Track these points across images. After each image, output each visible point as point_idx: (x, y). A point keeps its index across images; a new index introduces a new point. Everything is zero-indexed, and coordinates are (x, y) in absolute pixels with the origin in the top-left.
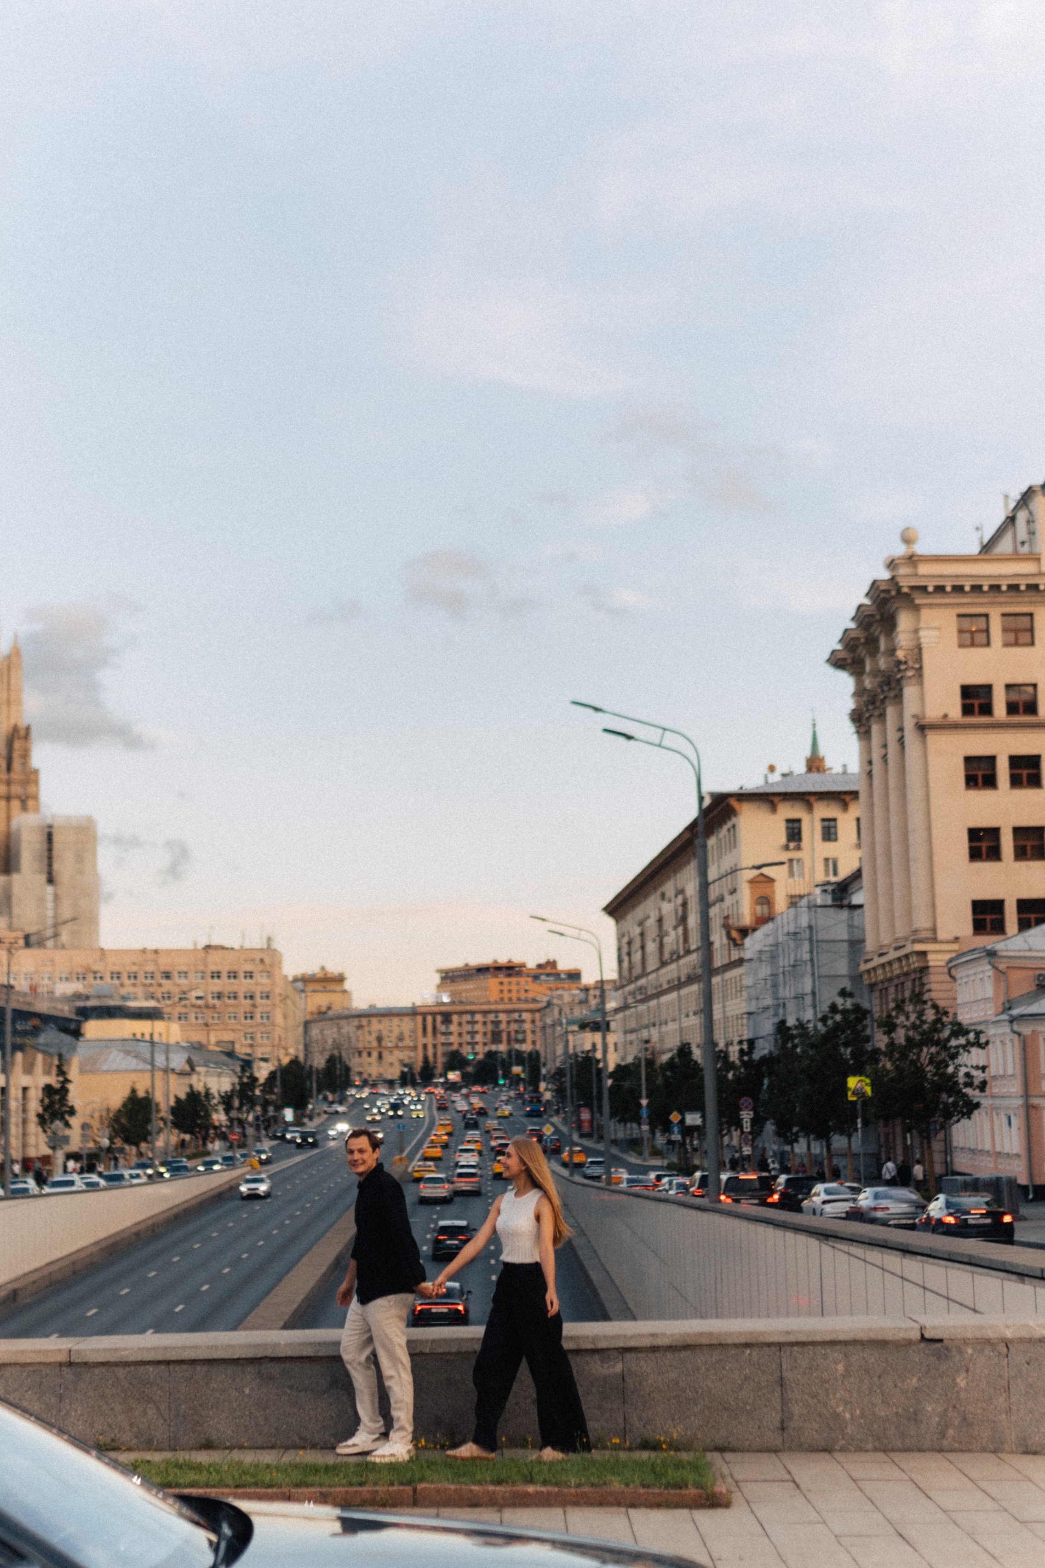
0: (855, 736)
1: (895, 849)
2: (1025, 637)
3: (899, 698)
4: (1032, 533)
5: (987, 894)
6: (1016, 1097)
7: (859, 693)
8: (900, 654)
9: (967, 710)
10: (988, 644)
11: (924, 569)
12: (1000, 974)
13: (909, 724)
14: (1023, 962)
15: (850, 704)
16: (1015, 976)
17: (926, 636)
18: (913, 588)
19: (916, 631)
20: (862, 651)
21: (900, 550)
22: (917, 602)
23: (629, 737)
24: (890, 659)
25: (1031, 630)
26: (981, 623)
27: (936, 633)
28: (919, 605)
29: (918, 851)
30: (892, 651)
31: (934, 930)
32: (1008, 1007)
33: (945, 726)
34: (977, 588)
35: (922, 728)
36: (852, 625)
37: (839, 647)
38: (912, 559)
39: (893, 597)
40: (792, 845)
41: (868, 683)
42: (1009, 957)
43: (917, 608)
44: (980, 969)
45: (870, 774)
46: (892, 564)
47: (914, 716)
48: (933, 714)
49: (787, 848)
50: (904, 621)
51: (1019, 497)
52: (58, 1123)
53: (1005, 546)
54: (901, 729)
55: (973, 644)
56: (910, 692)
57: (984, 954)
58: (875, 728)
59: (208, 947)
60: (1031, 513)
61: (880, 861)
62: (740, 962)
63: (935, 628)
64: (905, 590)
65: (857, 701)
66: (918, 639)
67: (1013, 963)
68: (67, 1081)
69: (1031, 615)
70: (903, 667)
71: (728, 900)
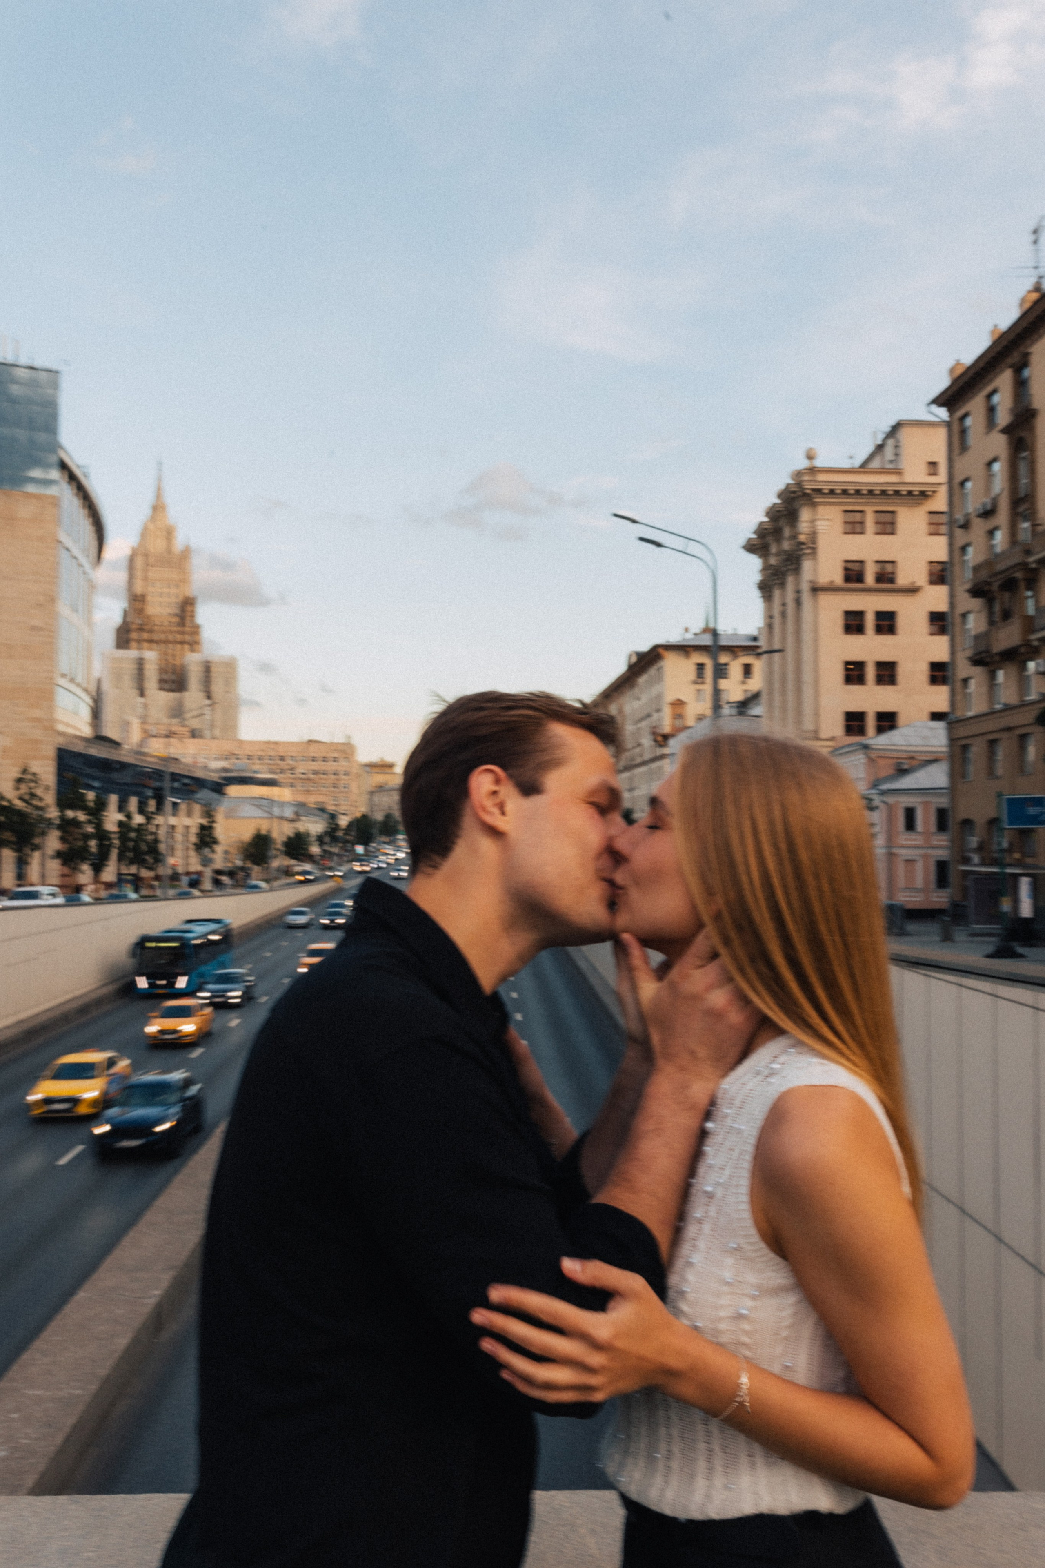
0: (762, 600)
1: (791, 676)
2: (889, 528)
3: (797, 570)
4: (897, 455)
5: (854, 708)
6: (881, 848)
7: (766, 568)
8: (802, 538)
9: (848, 578)
10: (862, 533)
11: (821, 477)
12: (871, 760)
13: (805, 587)
14: (888, 754)
15: (757, 577)
16: (882, 762)
17: (821, 526)
18: (813, 490)
19: (813, 521)
20: (769, 539)
21: (803, 464)
22: (817, 500)
23: (659, 545)
24: (792, 542)
25: (893, 523)
26: (858, 517)
27: (827, 523)
28: (816, 502)
29: (807, 676)
30: (794, 537)
31: (816, 732)
32: (875, 785)
33: (831, 589)
34: (858, 492)
35: (816, 590)
36: (766, 519)
37: (754, 536)
38: (813, 470)
39: (799, 497)
40: (700, 680)
41: (773, 561)
42: (880, 750)
43: (814, 505)
44: (858, 757)
45: (770, 626)
46: (799, 474)
47: (811, 582)
48: (823, 580)
49: (695, 683)
50: (805, 515)
51: (888, 429)
52: (206, 851)
53: (876, 464)
54: (798, 592)
55: (854, 533)
56: (807, 565)
57: (858, 747)
58: (777, 593)
59: (310, 741)
60: (898, 441)
61: (777, 685)
62: (662, 757)
63: (828, 519)
64: (808, 491)
65: (763, 575)
66: (813, 527)
67: (882, 754)
68: (213, 822)
69: (892, 512)
70: (803, 547)
71: (655, 716)
